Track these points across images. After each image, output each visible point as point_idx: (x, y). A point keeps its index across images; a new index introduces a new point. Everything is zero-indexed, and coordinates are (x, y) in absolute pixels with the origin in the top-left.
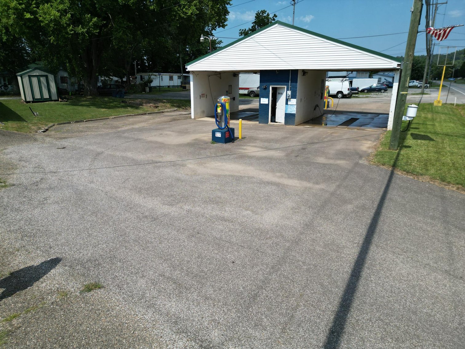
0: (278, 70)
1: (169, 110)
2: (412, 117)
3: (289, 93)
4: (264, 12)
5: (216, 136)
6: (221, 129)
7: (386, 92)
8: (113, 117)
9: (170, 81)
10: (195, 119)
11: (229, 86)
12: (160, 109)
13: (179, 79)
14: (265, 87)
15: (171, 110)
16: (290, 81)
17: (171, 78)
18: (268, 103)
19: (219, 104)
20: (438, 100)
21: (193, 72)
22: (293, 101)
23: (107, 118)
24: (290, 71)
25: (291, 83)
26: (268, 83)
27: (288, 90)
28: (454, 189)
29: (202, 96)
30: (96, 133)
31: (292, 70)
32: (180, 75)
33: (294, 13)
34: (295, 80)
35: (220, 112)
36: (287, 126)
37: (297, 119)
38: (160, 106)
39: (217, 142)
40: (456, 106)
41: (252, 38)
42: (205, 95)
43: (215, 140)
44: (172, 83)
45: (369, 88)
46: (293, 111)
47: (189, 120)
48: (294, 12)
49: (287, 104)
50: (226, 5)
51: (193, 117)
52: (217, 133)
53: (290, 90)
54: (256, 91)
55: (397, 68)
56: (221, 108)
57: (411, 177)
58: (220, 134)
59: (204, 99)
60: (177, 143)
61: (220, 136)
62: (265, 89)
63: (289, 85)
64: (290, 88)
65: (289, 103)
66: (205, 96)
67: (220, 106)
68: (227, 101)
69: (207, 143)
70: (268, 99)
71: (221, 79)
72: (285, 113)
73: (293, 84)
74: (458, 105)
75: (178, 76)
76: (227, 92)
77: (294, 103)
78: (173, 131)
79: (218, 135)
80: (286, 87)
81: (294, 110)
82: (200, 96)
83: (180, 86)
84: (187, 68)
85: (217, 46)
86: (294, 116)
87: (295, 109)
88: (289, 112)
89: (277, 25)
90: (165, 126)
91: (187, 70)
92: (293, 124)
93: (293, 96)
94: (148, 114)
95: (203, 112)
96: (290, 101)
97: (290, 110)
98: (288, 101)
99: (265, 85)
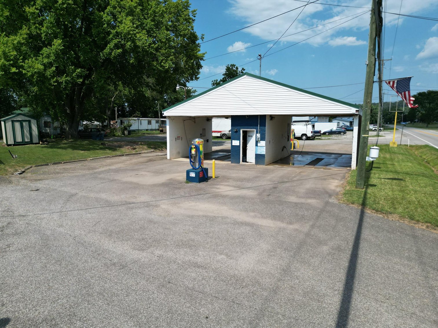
0: (248, 116)
1: (146, 151)
2: (375, 158)
3: (259, 135)
4: (233, 65)
5: (190, 176)
6: (196, 169)
7: (345, 134)
8: (91, 159)
9: (148, 125)
10: (170, 159)
11: (203, 129)
12: (137, 150)
13: (156, 123)
14: (236, 130)
15: (148, 151)
16: (259, 125)
17: (149, 123)
18: (239, 145)
19: (194, 145)
20: (394, 141)
21: (169, 117)
22: (263, 143)
23: (86, 159)
24: (259, 116)
25: (260, 126)
26: (239, 127)
27: (258, 133)
28: (424, 227)
29: (178, 138)
30: (72, 175)
31: (260, 116)
32: (158, 120)
33: (260, 67)
34: (263, 124)
35: (194, 153)
36: (258, 166)
37: (267, 159)
38: (138, 148)
39: (191, 181)
40: (409, 147)
41: (223, 87)
42: (181, 137)
43: (189, 179)
44: (150, 127)
45: (330, 131)
47: (165, 161)
48: (260, 65)
49: (257, 145)
50: (200, 60)
51: (168, 157)
52: (191, 173)
53: (259, 133)
54: (228, 134)
55: (356, 113)
56: (195, 149)
57: (381, 216)
58: (195, 174)
59: (179, 141)
60: (152, 184)
61: (194, 176)
62: (236, 132)
63: (258, 128)
64: (259, 131)
65: (259, 145)
66: (181, 139)
67: (194, 148)
68: (201, 143)
69: (181, 183)
70: (239, 141)
71: (195, 123)
72: (256, 154)
73: (261, 127)
74: (411, 146)
75: (156, 121)
76: (201, 134)
77: (263, 144)
78: (149, 172)
79: (193, 175)
80: (255, 130)
81: (264, 152)
82: (176, 138)
83: (158, 129)
84: (163, 114)
85: (192, 94)
86: (263, 156)
87: (265, 150)
88: (259, 153)
89: (245, 76)
90: (142, 167)
91: (163, 115)
92: (263, 164)
93: (263, 139)
94: (126, 155)
95: (179, 153)
96: (260, 143)
97: (260, 151)
98: (257, 143)
99: (236, 129)
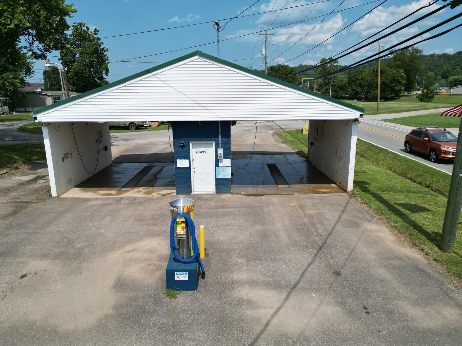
0: (202, 122)
3: (220, 151)
10: (58, 197)
11: (98, 132)
14: (183, 144)
16: (220, 136)
18: (188, 166)
21: (48, 124)
22: (227, 162)
24: (220, 122)
25: (221, 138)
26: (187, 139)
27: (219, 148)
29: (65, 157)
31: (222, 122)
33: (218, 42)
34: (226, 134)
35: (182, 233)
36: (220, 196)
39: (178, 290)
41: (154, 75)
42: (69, 154)
43: (174, 286)
46: (227, 175)
48: (218, 40)
49: (217, 165)
53: (221, 148)
55: (360, 119)
59: (68, 161)
62: (183, 147)
63: (219, 141)
64: (220, 145)
65: (221, 164)
66: (70, 156)
70: (188, 161)
72: (216, 178)
73: (224, 139)
76: (96, 141)
77: (227, 164)
80: (214, 143)
84: (36, 118)
86: (229, 181)
87: (230, 173)
88: (221, 176)
89: (197, 57)
91: (37, 121)
92: (228, 192)
93: (226, 155)
95: (70, 181)
96: (222, 162)
97: (223, 173)
98: (219, 163)
99: (183, 142)
